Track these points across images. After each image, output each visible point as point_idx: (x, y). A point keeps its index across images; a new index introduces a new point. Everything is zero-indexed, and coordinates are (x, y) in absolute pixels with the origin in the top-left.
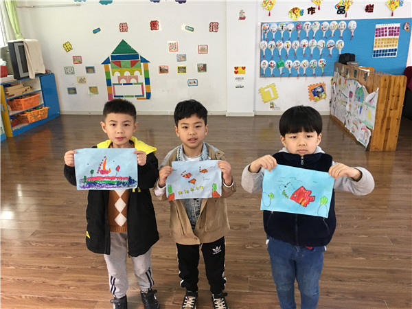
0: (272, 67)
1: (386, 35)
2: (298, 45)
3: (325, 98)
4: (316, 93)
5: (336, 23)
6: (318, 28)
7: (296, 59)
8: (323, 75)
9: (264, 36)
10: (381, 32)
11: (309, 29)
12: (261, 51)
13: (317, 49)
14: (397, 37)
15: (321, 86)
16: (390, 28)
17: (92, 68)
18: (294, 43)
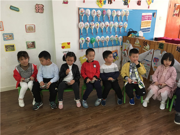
0: (88, 41)
1: (146, 20)
2: (104, 25)
3: (118, 60)
7: (102, 35)
8: (117, 45)
9: (81, 18)
10: (144, 18)
12: (80, 30)
14: (151, 21)
15: (116, 52)
16: (148, 15)
18: (101, 24)
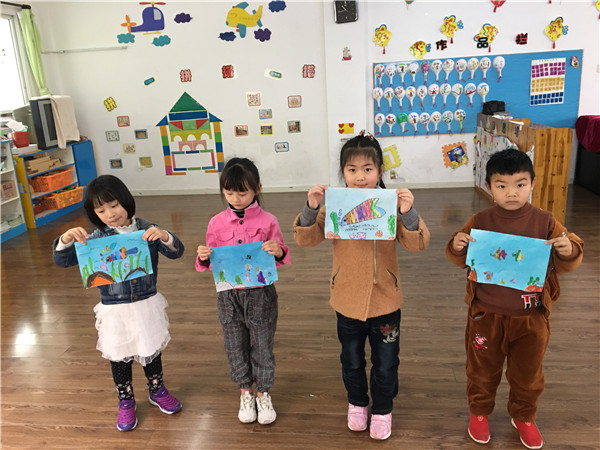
0: (390, 122)
1: (547, 74)
2: (426, 91)
3: (466, 164)
4: (454, 156)
5: (476, 60)
6: (451, 68)
7: (423, 110)
8: (462, 132)
9: (378, 81)
10: (539, 71)
11: (440, 70)
12: (375, 101)
13: (451, 96)
14: (563, 76)
15: (460, 147)
16: (551, 65)
17: (144, 132)
18: (419, 90)
